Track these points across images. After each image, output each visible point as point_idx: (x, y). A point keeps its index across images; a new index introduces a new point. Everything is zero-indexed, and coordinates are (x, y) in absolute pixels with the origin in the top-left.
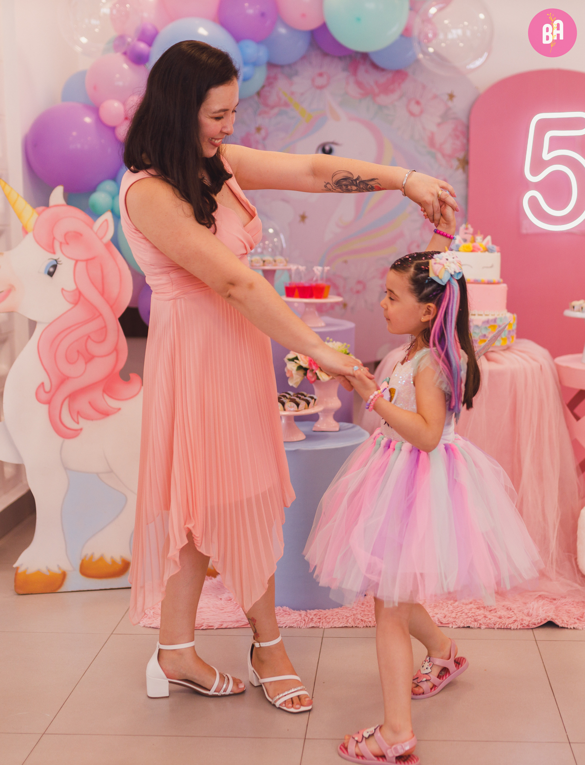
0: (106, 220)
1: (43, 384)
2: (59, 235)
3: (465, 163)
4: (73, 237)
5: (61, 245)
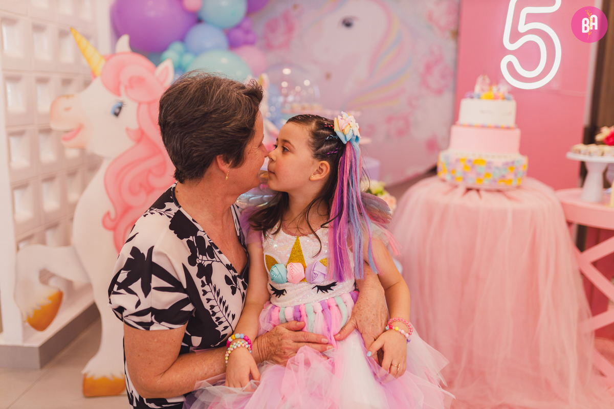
0: (167, 68)
1: (108, 214)
2: (124, 78)
3: (456, 34)
4: (137, 82)
5: (126, 88)
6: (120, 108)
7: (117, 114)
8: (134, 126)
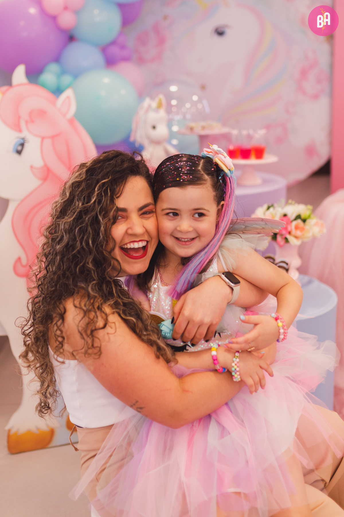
0: (69, 97)
1: (19, 260)
2: (24, 113)
4: (38, 115)
5: (27, 122)
6: (22, 145)
7: (19, 152)
8: (39, 163)
